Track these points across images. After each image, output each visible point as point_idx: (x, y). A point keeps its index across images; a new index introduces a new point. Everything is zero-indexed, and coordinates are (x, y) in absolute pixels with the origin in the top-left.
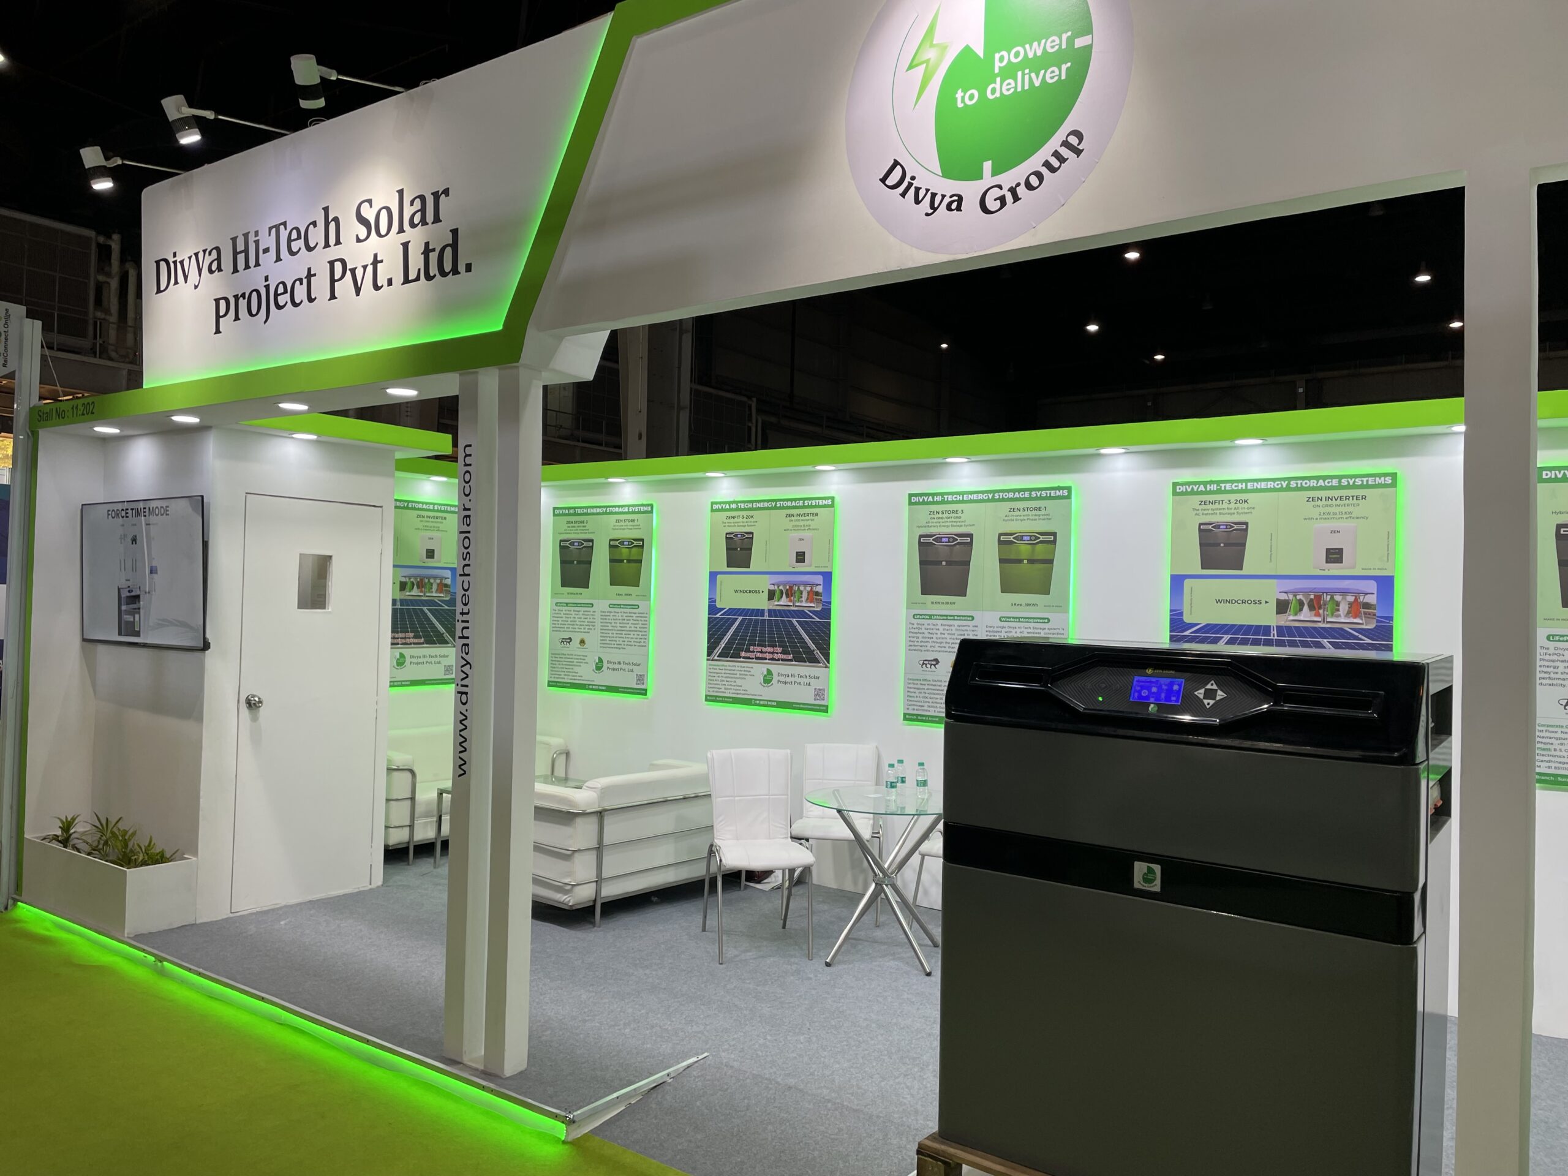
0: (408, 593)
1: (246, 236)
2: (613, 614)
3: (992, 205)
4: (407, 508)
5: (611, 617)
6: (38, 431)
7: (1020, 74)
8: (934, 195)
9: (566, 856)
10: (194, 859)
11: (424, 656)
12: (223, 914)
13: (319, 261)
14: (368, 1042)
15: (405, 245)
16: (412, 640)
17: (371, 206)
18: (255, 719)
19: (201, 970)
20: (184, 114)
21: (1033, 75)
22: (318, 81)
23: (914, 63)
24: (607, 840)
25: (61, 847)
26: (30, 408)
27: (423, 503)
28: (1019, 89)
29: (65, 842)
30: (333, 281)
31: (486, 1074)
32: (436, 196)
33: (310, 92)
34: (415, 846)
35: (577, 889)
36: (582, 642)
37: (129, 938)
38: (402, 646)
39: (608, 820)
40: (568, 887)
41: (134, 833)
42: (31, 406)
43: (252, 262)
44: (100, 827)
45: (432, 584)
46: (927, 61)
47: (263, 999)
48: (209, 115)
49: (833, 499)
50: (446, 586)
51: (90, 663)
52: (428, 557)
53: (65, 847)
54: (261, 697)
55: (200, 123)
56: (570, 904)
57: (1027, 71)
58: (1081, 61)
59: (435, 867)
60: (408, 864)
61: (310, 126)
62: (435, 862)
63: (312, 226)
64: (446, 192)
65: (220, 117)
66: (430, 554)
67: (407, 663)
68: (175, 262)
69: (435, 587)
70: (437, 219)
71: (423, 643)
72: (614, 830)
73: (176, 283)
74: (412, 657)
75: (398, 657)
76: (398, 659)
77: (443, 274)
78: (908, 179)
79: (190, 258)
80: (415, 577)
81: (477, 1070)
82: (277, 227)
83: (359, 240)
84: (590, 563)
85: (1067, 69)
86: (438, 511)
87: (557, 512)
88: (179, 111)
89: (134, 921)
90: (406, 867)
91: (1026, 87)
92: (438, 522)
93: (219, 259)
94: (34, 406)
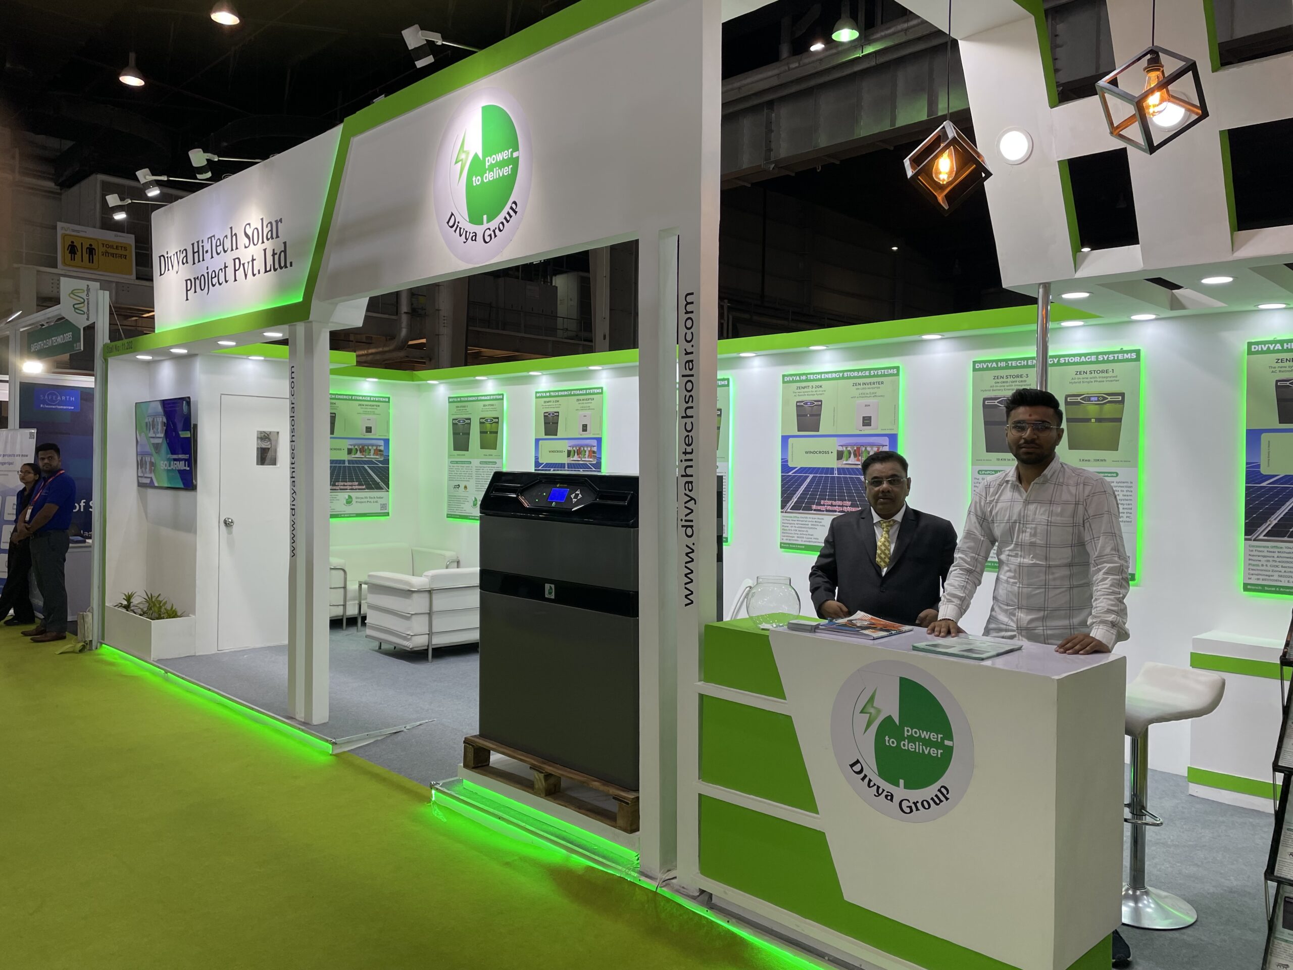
0: (353, 456)
1: (198, 242)
2: (482, 468)
3: (487, 239)
4: (352, 400)
5: (481, 471)
6: (108, 359)
7: (495, 169)
8: (466, 232)
9: (407, 617)
10: (194, 616)
11: (366, 498)
12: (214, 651)
13: (228, 258)
14: (253, 709)
15: (265, 250)
16: (357, 487)
17: (250, 228)
18: (230, 533)
19: (184, 676)
20: (147, 179)
21: (499, 170)
22: (205, 163)
23: (458, 160)
24: (435, 609)
25: (124, 610)
26: (103, 345)
27: (363, 396)
28: (495, 178)
29: (127, 607)
30: (235, 270)
31: (305, 724)
32: (277, 222)
33: (201, 170)
34: (347, 618)
35: (414, 638)
36: (466, 487)
37: (153, 661)
38: (350, 491)
39: (435, 597)
40: (409, 637)
41: (165, 603)
42: (104, 343)
43: (201, 259)
44: (148, 599)
45: (370, 450)
46: (462, 160)
47: (209, 690)
48: (164, 178)
49: (602, 388)
50: (380, 451)
51: (143, 500)
52: (367, 432)
53: (127, 611)
54: (233, 520)
55: (159, 183)
56: (411, 647)
57: (497, 168)
58: (515, 162)
59: (357, 631)
60: (343, 630)
61: (224, 178)
62: (357, 628)
63: (225, 238)
64: (281, 220)
65: (171, 179)
66: (369, 430)
67: (354, 502)
68: (168, 257)
69: (372, 452)
70: (277, 237)
71: (364, 489)
72: (440, 603)
73: (168, 270)
74: (357, 498)
75: (347, 497)
76: (347, 499)
77: (281, 268)
78: (456, 223)
79: (174, 255)
80: (358, 445)
81: (301, 721)
82: (211, 238)
83: (246, 247)
84: (469, 434)
85: (511, 168)
86: (373, 401)
87: (451, 400)
88: (145, 178)
89: (156, 652)
90: (342, 631)
91: (497, 177)
92: (373, 409)
93: (186, 256)
94: (106, 343)
